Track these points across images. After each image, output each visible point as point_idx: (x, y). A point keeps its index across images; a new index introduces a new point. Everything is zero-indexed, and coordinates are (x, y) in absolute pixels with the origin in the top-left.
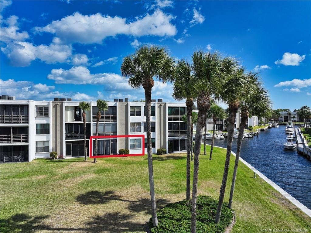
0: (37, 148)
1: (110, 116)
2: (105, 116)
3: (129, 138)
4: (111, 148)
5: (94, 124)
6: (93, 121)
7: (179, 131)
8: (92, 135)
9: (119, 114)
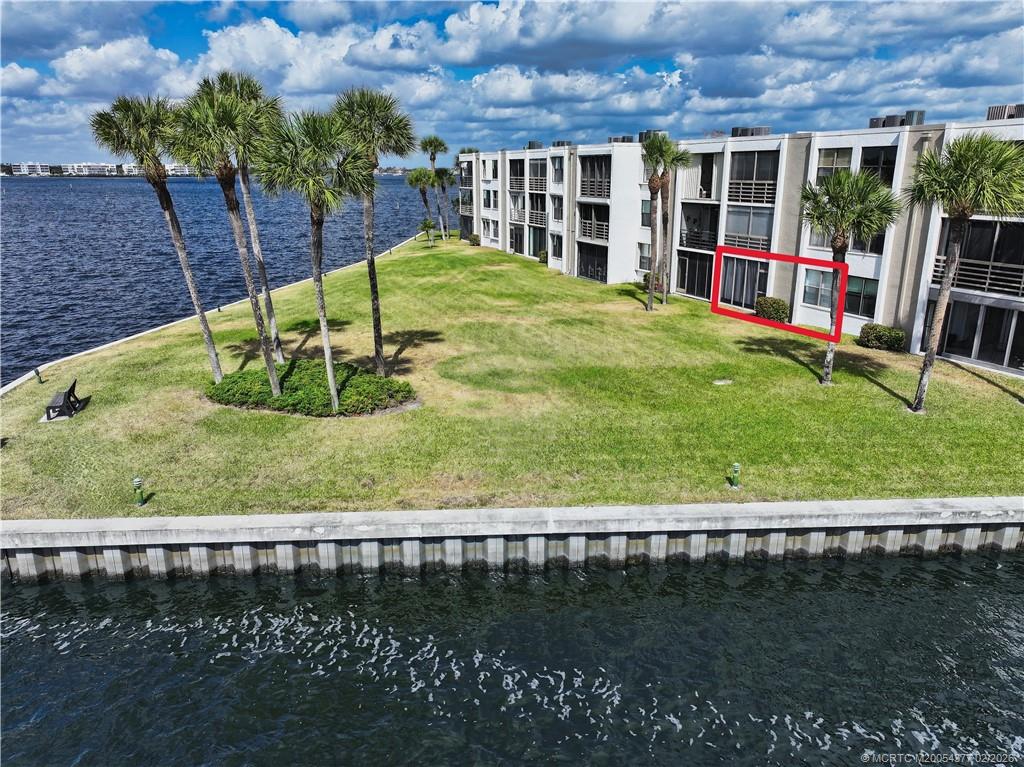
0: (642, 257)
1: (764, 185)
2: (756, 184)
3: (801, 265)
4: (757, 288)
5: (730, 209)
6: (729, 200)
7: (991, 263)
8: (721, 242)
9: (787, 178)
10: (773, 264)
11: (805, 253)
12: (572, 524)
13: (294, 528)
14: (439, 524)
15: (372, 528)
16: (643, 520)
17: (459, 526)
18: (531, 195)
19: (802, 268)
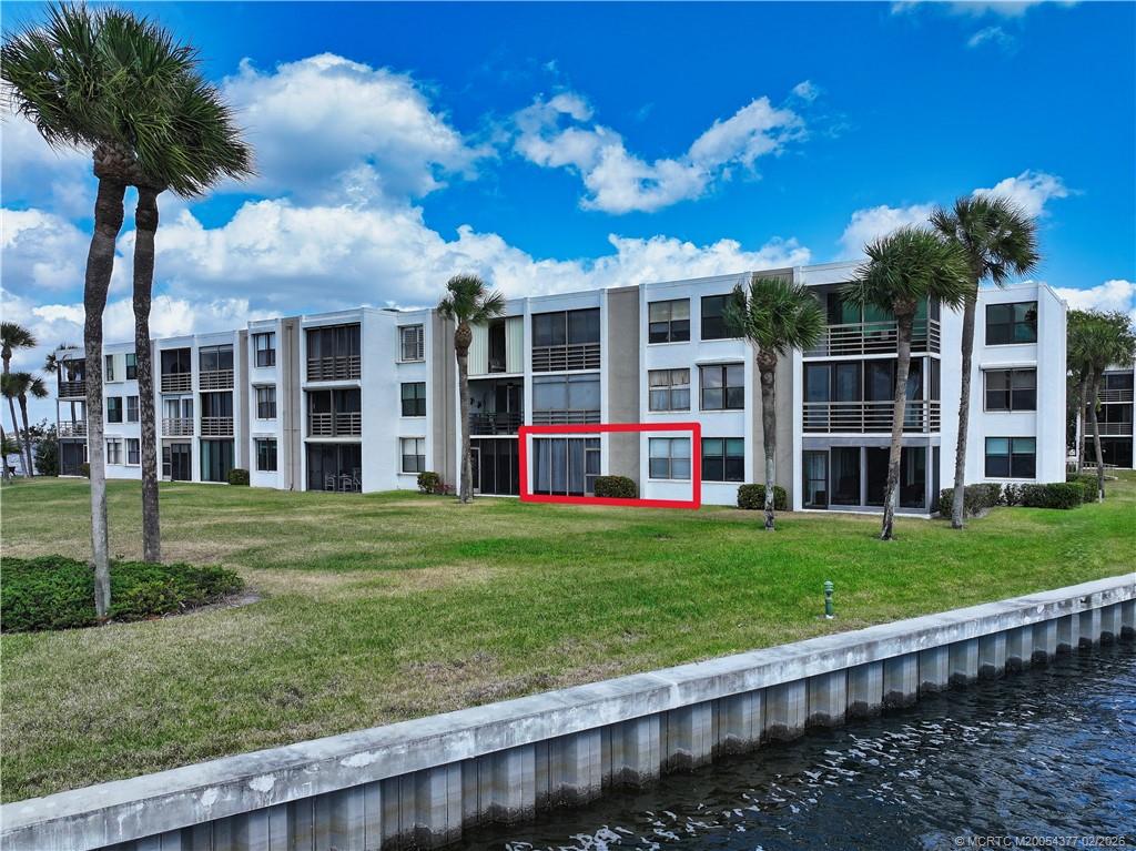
0: (403, 457)
1: (581, 348)
2: (570, 349)
3: (642, 433)
4: (585, 471)
5: (537, 381)
6: (534, 370)
7: (862, 403)
8: (528, 421)
9: (611, 338)
10: (605, 437)
11: (647, 417)
12: (702, 687)
13: (200, 790)
14: (506, 723)
15: (378, 755)
16: (785, 663)
17: (539, 720)
18: (204, 397)
19: (645, 435)
